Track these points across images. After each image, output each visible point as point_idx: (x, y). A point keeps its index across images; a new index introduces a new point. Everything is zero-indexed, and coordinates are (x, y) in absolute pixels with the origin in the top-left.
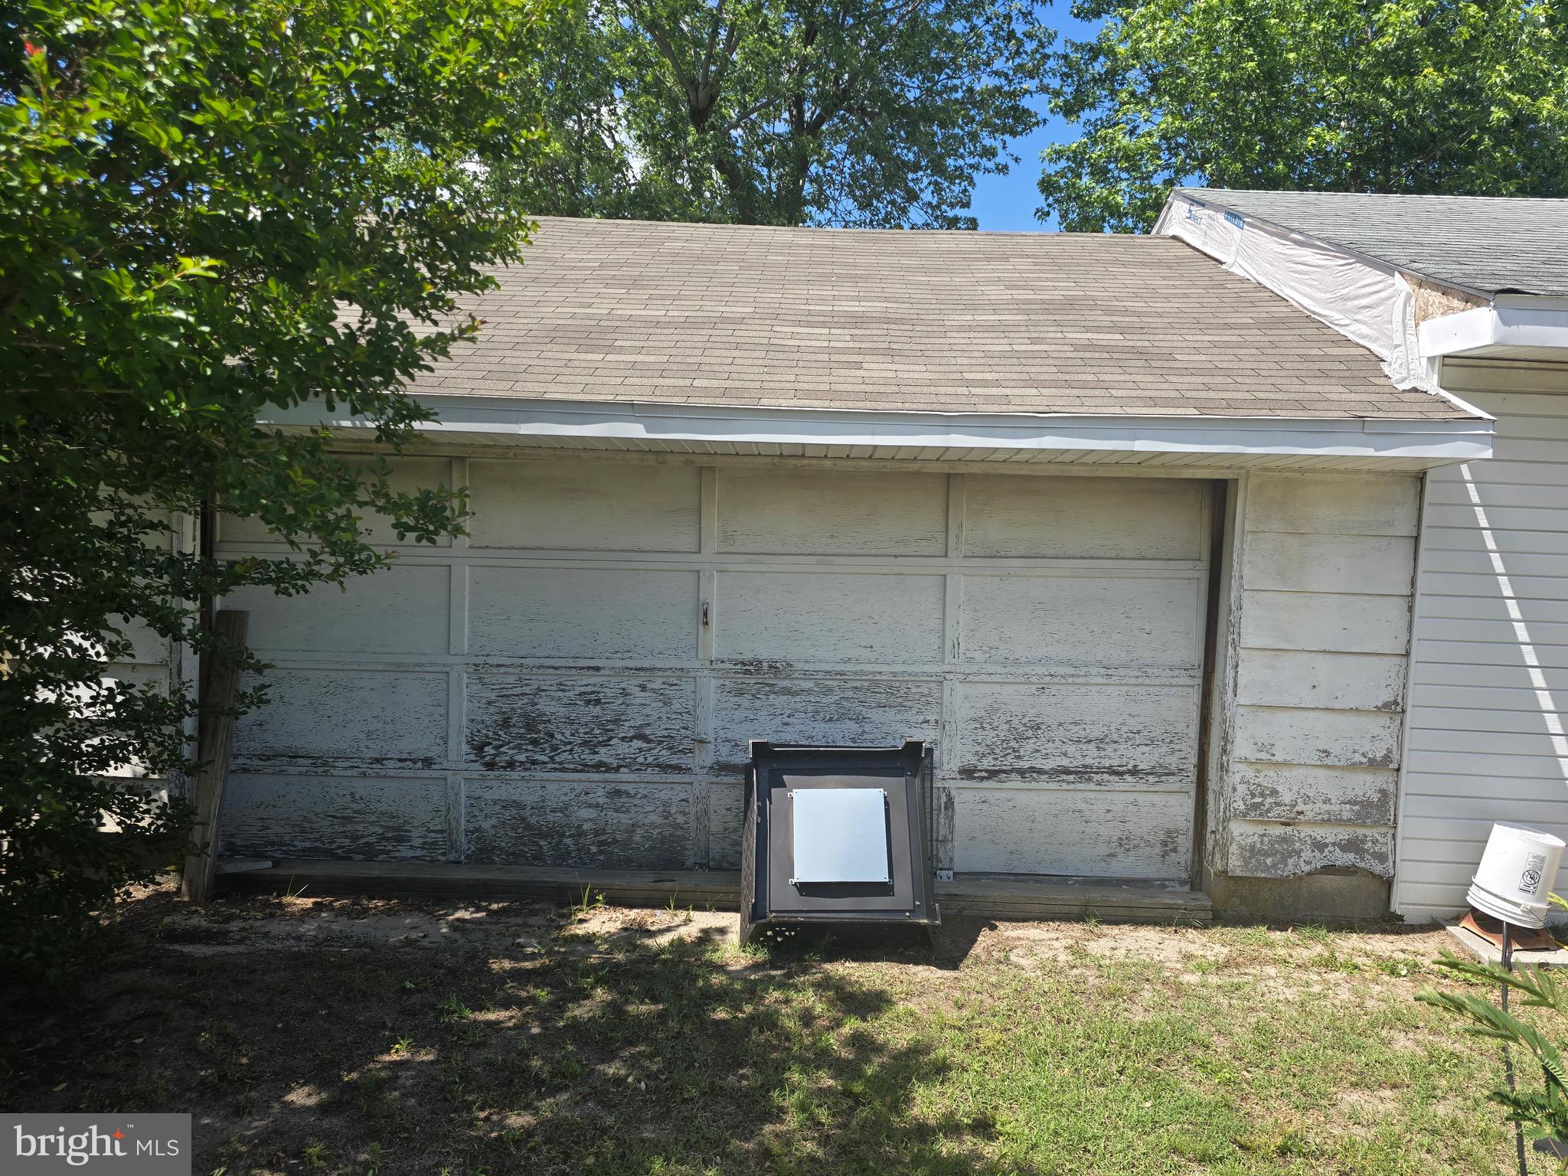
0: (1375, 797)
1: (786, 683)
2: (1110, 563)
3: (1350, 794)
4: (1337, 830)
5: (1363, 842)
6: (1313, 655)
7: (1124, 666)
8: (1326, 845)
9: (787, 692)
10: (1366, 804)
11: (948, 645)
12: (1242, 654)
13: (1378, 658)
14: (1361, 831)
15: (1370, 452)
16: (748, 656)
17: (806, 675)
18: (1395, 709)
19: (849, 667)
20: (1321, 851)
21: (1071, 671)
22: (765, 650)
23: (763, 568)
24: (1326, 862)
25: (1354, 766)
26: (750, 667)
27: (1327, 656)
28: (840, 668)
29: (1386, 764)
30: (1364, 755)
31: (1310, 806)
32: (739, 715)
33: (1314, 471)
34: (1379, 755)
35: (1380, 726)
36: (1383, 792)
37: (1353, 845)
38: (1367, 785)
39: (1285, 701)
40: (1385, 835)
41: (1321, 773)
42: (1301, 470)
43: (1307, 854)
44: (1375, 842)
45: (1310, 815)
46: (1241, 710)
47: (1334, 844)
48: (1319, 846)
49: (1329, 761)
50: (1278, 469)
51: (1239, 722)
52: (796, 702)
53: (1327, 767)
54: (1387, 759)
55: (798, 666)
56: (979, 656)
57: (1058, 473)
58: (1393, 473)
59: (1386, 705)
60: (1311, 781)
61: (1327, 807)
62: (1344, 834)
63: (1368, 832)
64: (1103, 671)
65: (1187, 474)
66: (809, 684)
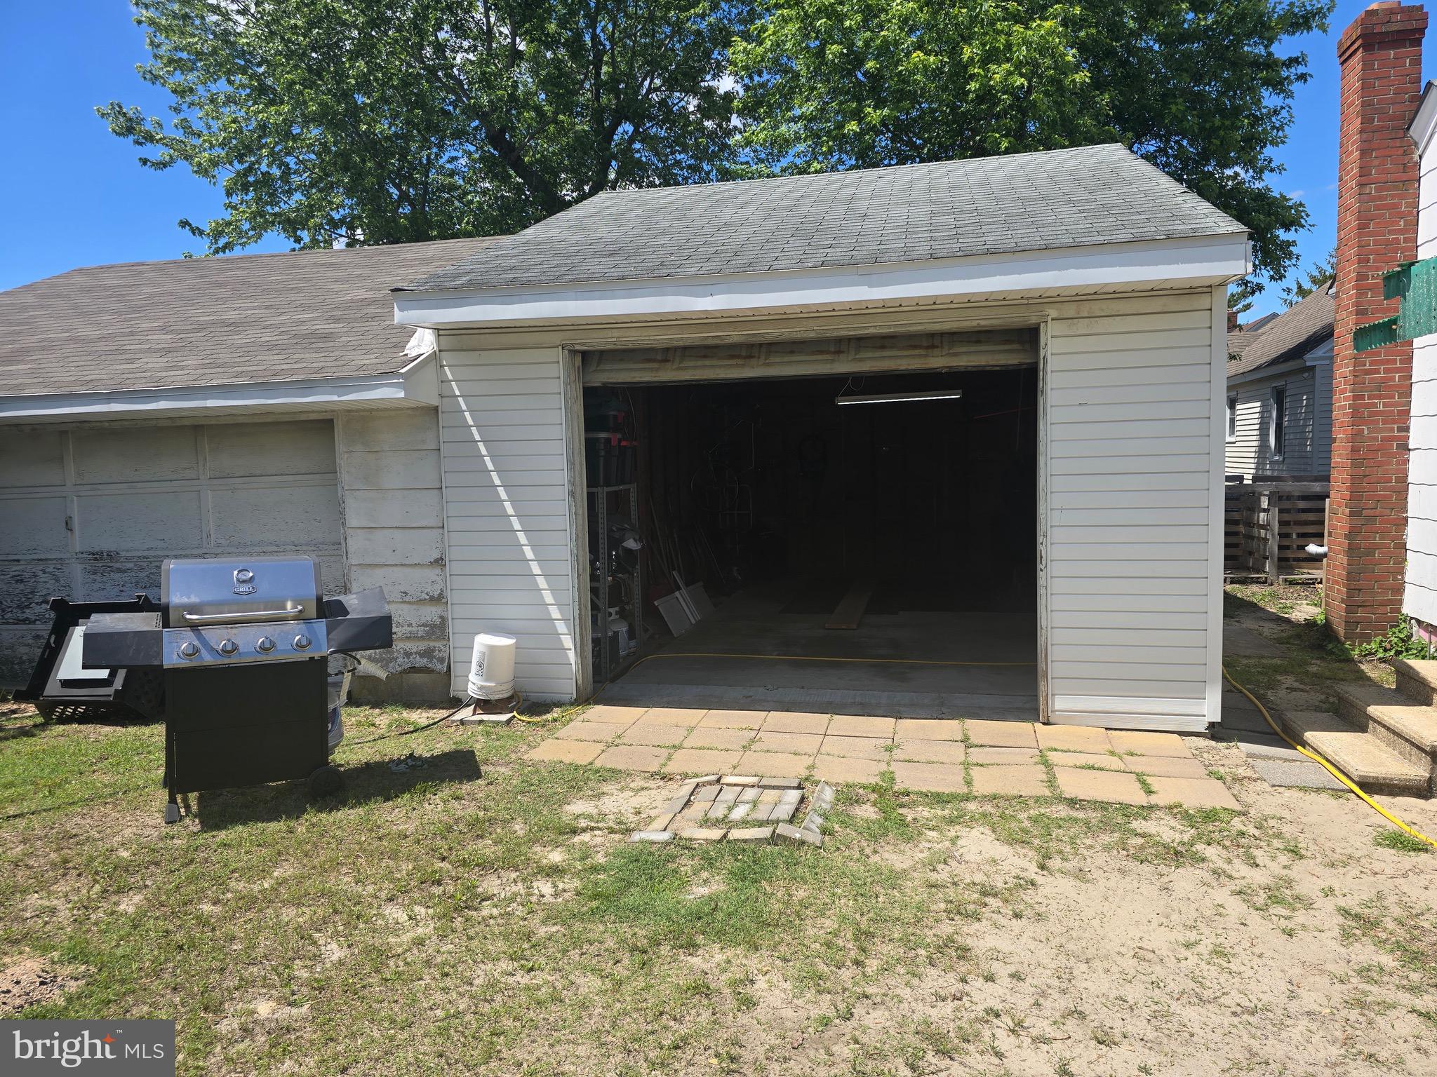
0: (438, 621)
1: (118, 565)
2: (290, 478)
3: (424, 620)
4: (418, 644)
5: (433, 651)
6: (391, 530)
7: (307, 545)
8: (411, 654)
9: (119, 570)
10: (433, 626)
11: (204, 536)
12: (350, 531)
13: (429, 530)
14: (432, 644)
15: (335, 398)
16: (97, 549)
17: (128, 559)
18: (440, 562)
19: (151, 553)
20: (408, 658)
21: (276, 549)
22: (106, 544)
23: (99, 493)
24: (410, 665)
25: (421, 602)
26: (97, 556)
27: (400, 531)
28: (145, 554)
29: (438, 599)
30: (427, 594)
31: (400, 629)
32: (96, 586)
33: (377, 410)
34: (436, 594)
35: (433, 574)
36: (442, 617)
37: (428, 653)
38: (431, 613)
39: (382, 561)
40: (445, 646)
41: (405, 606)
42: (371, 410)
43: (400, 660)
44: (440, 651)
45: (400, 634)
46: (354, 568)
47: (416, 653)
48: (408, 654)
49: (407, 599)
50: (357, 411)
51: (353, 576)
52: (125, 577)
53: (409, 603)
54: (441, 596)
55: (123, 554)
56: (223, 541)
57: (232, 422)
58: (422, 408)
59: (436, 561)
60: (400, 612)
61: (410, 629)
62: (422, 646)
63: (437, 644)
64: (293, 548)
65: (304, 417)
66: (130, 565)
